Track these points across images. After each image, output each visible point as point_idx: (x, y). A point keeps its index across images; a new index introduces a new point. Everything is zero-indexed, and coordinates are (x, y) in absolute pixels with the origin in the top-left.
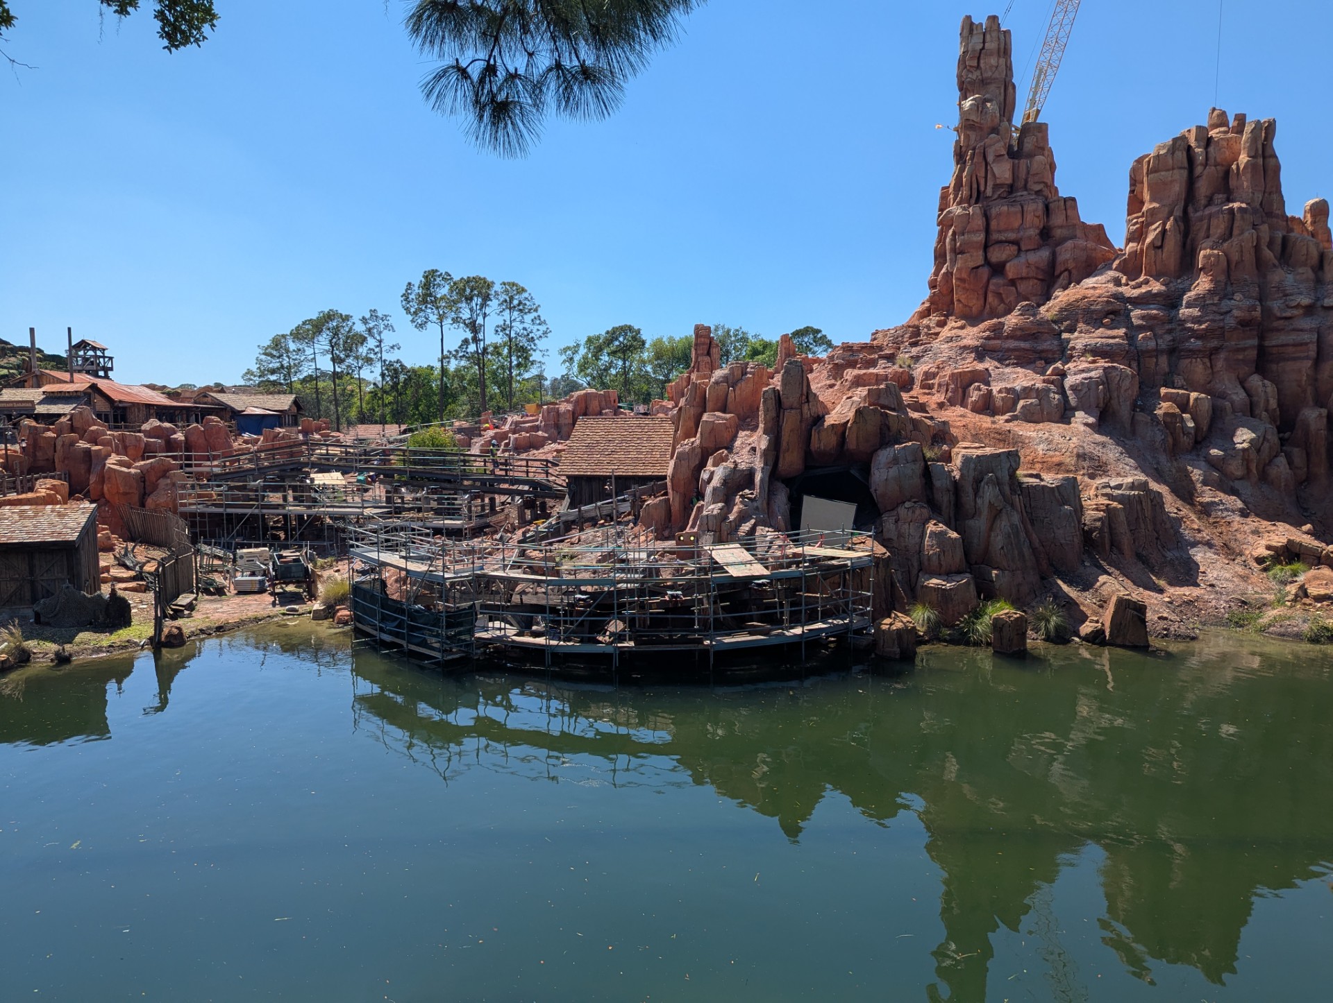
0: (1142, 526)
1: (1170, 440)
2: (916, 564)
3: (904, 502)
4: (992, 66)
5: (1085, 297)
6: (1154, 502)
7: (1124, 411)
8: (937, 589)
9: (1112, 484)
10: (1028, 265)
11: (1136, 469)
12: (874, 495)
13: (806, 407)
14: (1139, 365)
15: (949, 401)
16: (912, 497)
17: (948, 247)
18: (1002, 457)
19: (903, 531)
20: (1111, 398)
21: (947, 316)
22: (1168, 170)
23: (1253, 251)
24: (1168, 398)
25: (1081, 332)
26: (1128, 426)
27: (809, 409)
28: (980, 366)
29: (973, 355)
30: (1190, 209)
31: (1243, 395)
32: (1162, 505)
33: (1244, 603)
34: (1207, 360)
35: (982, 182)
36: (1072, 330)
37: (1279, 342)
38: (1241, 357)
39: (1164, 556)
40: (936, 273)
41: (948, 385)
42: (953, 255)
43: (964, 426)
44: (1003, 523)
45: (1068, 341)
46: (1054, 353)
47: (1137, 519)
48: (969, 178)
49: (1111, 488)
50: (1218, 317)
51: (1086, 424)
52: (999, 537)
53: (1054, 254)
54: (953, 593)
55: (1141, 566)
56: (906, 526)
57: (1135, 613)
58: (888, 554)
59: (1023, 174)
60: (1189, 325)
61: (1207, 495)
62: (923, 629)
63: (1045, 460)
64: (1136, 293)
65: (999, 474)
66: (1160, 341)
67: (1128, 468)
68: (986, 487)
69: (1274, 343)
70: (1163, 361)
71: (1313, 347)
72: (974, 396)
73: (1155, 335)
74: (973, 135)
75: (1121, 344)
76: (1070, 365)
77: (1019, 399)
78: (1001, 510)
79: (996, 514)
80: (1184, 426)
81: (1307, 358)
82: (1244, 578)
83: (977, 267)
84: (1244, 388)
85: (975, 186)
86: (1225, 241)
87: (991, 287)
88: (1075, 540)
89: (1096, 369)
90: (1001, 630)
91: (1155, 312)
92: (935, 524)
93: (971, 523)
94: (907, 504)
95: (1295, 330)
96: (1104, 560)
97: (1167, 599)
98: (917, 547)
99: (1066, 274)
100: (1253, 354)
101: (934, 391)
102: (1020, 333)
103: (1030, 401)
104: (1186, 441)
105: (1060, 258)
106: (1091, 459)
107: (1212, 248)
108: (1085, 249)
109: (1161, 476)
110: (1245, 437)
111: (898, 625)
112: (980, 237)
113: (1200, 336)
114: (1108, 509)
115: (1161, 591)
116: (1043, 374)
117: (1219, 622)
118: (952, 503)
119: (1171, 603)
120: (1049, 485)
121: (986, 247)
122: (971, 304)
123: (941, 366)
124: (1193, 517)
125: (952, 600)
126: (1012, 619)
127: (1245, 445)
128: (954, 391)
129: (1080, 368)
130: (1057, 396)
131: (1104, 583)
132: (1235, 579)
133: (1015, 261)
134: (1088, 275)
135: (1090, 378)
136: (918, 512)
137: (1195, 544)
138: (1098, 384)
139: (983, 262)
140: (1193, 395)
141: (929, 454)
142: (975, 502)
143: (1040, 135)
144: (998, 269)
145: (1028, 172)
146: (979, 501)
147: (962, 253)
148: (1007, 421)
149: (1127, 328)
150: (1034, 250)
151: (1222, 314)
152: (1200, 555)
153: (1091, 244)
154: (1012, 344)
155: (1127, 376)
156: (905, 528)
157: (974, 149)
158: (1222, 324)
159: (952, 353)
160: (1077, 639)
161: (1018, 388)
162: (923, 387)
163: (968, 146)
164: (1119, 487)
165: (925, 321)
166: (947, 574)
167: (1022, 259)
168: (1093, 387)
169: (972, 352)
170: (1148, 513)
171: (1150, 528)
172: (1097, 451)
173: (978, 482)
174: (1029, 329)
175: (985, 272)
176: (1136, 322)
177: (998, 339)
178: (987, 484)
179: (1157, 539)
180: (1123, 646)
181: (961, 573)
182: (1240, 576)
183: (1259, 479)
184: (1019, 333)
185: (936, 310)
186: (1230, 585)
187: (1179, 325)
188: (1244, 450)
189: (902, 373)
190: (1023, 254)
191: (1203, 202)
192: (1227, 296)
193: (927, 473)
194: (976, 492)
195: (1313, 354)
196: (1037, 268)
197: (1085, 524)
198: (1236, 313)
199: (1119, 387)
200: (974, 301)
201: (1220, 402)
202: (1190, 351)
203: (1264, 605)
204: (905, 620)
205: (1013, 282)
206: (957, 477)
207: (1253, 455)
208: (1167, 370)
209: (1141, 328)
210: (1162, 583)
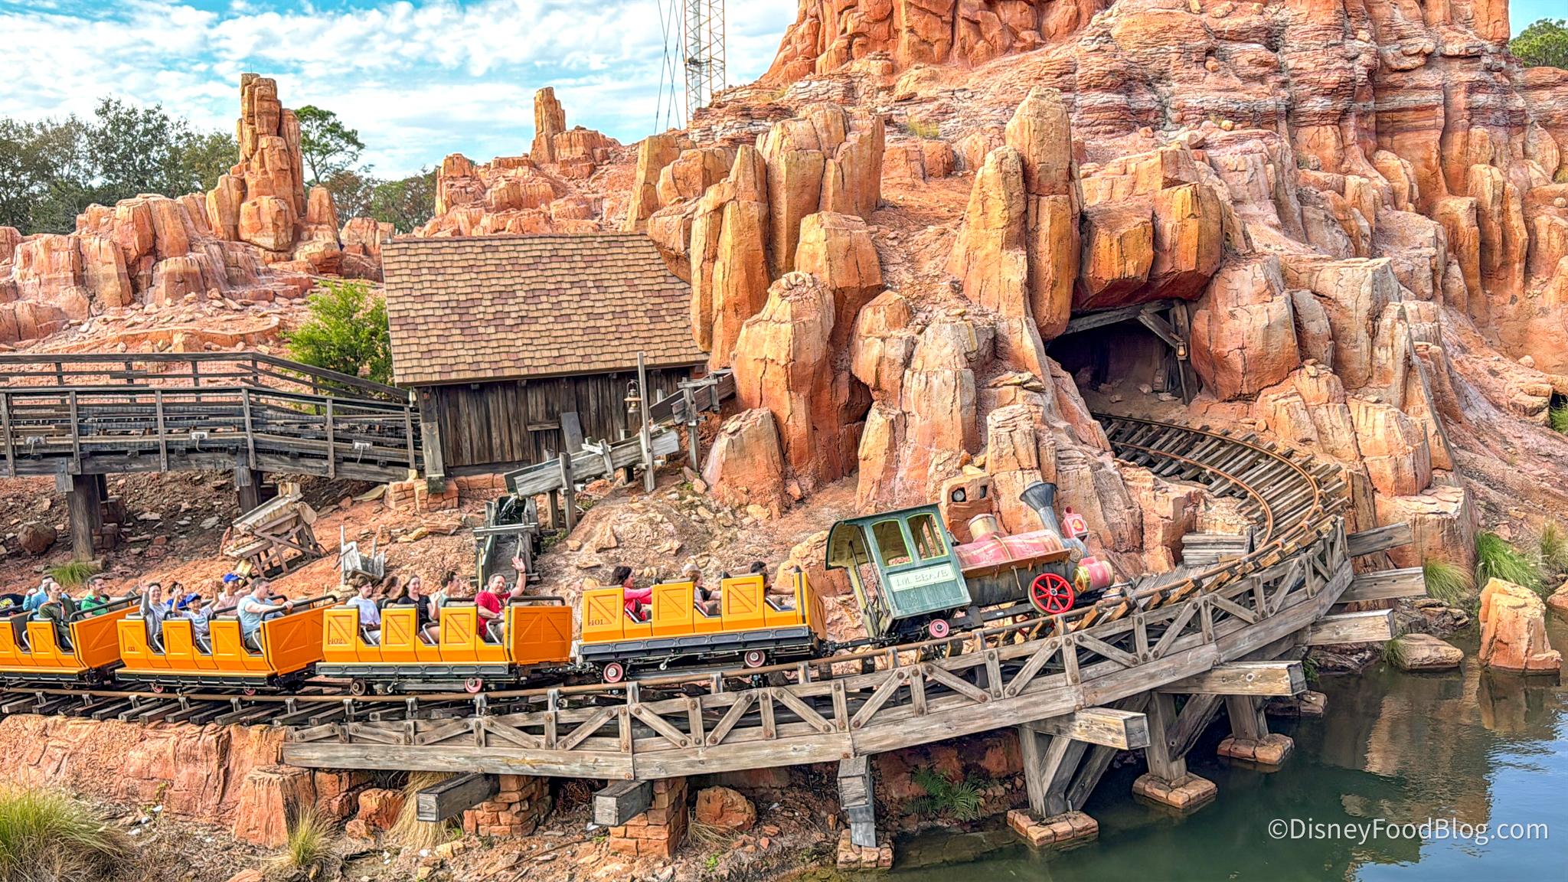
3: (1302, 366)
5: (1171, 27)
13: (1073, 189)
19: (1319, 421)
20: (1277, 183)
25: (1181, 82)
31: (1383, 179)
34: (1337, 129)
36: (1162, 78)
38: (1365, 126)
45: (1167, 96)
46: (1157, 114)
50: (1347, 65)
52: (1426, 415)
60: (1311, 76)
66: (1279, 99)
69: (1387, 106)
71: (1440, 111)
73: (1271, 89)
81: (1435, 127)
84: (1378, 170)
89: (1249, 137)
91: (1265, 54)
95: (1417, 88)
100: (1373, 121)
102: (1111, 81)
113: (1331, 92)
127: (1429, 250)
136: (1333, 382)
140: (1354, 180)
151: (1349, 60)
154: (1098, 98)
155: (1287, 149)
158: (1352, 75)
177: (1070, 90)
183: (1443, 299)
184: (1108, 80)
188: (1431, 257)
192: (1350, 34)
195: (1441, 121)
198: (1363, 58)
202: (1316, 114)
209: (1250, 79)
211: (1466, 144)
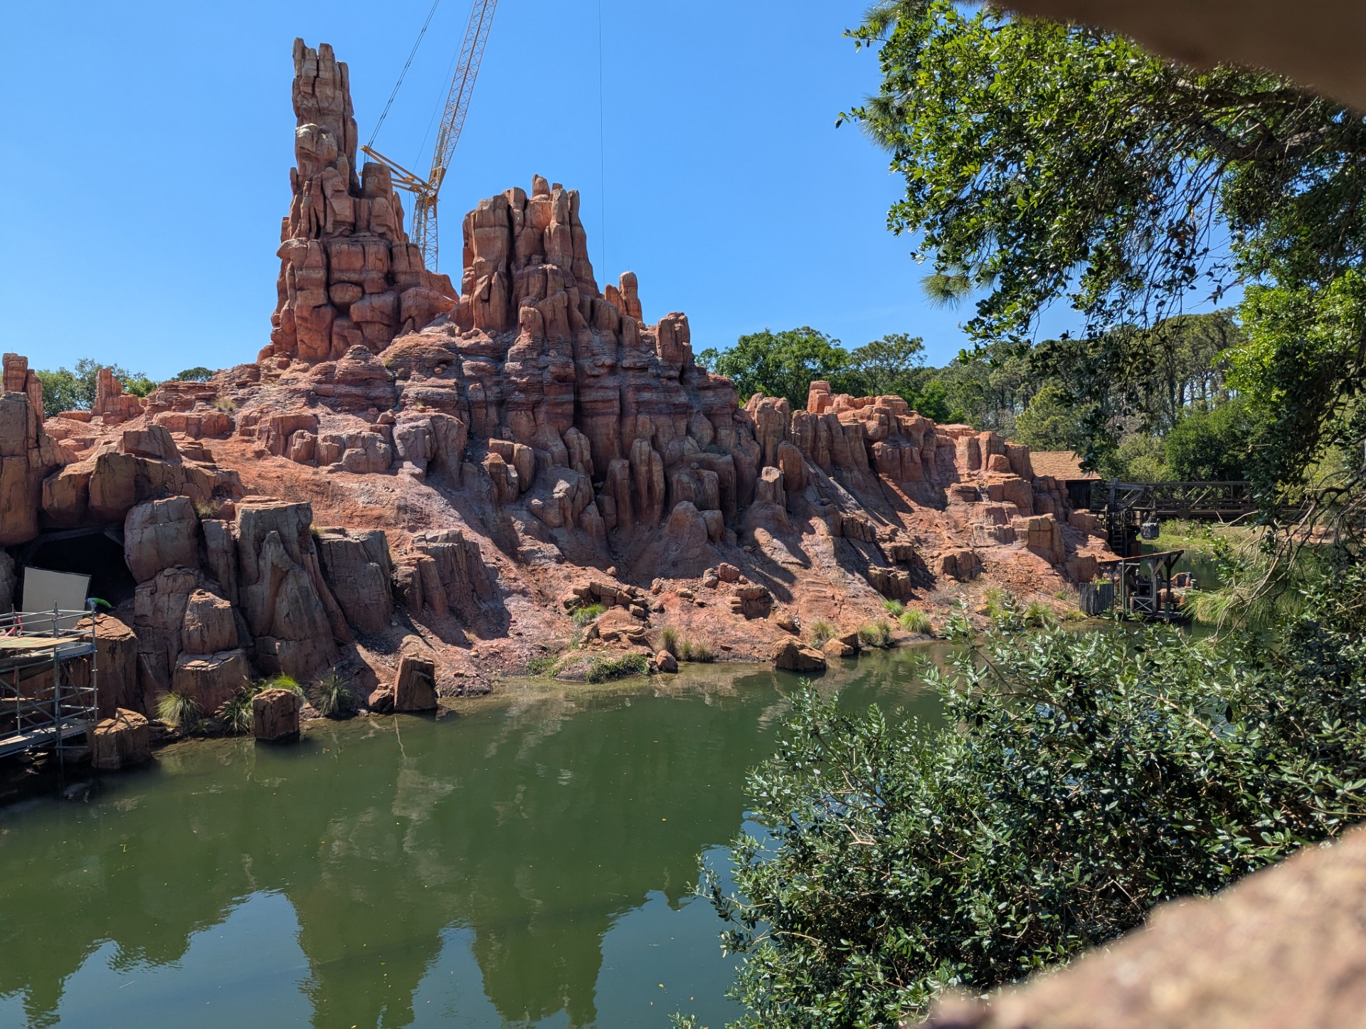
0: (457, 578)
1: (495, 490)
2: (175, 644)
3: (164, 569)
4: (327, 97)
5: (417, 345)
6: (470, 554)
7: (452, 461)
8: (198, 674)
9: (428, 537)
10: (373, 309)
11: (460, 520)
12: (127, 561)
13: (34, 453)
14: (470, 416)
15: (270, 449)
16: (176, 562)
17: (288, 282)
18: (289, 512)
19: (160, 604)
20: (438, 448)
21: (291, 357)
22: (491, 226)
23: (565, 311)
24: (496, 449)
25: (414, 380)
26: (456, 476)
27: (40, 456)
28: (309, 412)
29: (304, 400)
30: (513, 267)
31: (561, 446)
32: (477, 555)
33: (544, 649)
34: (530, 413)
35: (321, 216)
36: (405, 377)
37: (592, 398)
38: (560, 411)
39: (479, 608)
40: (279, 310)
41: (269, 431)
42: (293, 291)
43: (278, 477)
44: (289, 587)
45: (402, 388)
46: (387, 400)
47: (452, 571)
48: (307, 210)
49: (427, 541)
50: (537, 372)
51: (413, 475)
52: (285, 603)
53: (399, 302)
54: (216, 675)
55: (453, 620)
56: (165, 598)
57: (421, 674)
58: (132, 634)
59: (364, 214)
60: (513, 378)
61: (528, 544)
62: (175, 724)
63: (365, 513)
64: (466, 344)
65: (285, 531)
66: (489, 393)
67: (452, 519)
68: (269, 546)
69: (587, 399)
70: (493, 412)
71: (617, 403)
72: (297, 443)
73: (484, 387)
74: (309, 166)
75: (450, 394)
76: (402, 414)
77: (345, 448)
78: (288, 571)
79: (281, 577)
80: (508, 478)
81: (613, 413)
82: (550, 624)
83: (320, 306)
84: (563, 440)
85: (314, 219)
86: (540, 299)
87: (335, 329)
88: (381, 598)
89: (423, 418)
90: (263, 712)
91: (483, 364)
92: (199, 594)
93: (254, 588)
94: (168, 572)
95: (601, 387)
96: (416, 619)
97: (473, 653)
98: (178, 623)
99: (410, 320)
100: (570, 408)
101: (255, 438)
102: (351, 378)
103: (356, 450)
104: (510, 491)
105: (405, 305)
106: (414, 511)
107: (530, 306)
108: (427, 297)
109: (485, 526)
110: (561, 487)
111: (121, 726)
112: (320, 274)
113: (524, 389)
114: (419, 563)
115: (469, 645)
116: (374, 421)
117: (520, 671)
118: (232, 567)
119: (476, 656)
120: (353, 541)
121: (328, 285)
122: (315, 346)
123: (265, 410)
124: (512, 565)
125: (215, 683)
126: (275, 699)
127: (561, 494)
128: (276, 438)
129: (409, 416)
130: (383, 445)
131: (408, 644)
132: (542, 626)
133: (359, 304)
134: (426, 324)
135: (417, 427)
136: (180, 580)
137: (509, 594)
138: (424, 433)
139: (325, 302)
140: (517, 446)
141: (204, 510)
142: (258, 565)
143: (381, 177)
144: (342, 310)
145: (370, 214)
146: (262, 563)
147: (301, 289)
148: (330, 472)
149: (458, 378)
150: (378, 293)
151: (540, 369)
152: (513, 604)
153: (433, 294)
154: (343, 389)
155: (454, 425)
156: (163, 600)
157: (311, 180)
158: (540, 379)
159: (281, 397)
160: (363, 711)
161: (344, 436)
162: (243, 433)
163: (304, 176)
164: (434, 539)
165: (266, 362)
166: (210, 651)
167: (366, 302)
168: (420, 436)
169: (302, 397)
170: (463, 565)
171: (465, 580)
172: (420, 503)
173: (260, 541)
174: (360, 374)
175: (328, 312)
176: (467, 372)
177: (330, 383)
178: (269, 542)
179: (473, 591)
180: (410, 712)
181: (232, 649)
182: (547, 622)
183: (575, 526)
184: (349, 378)
185: (280, 349)
186: (536, 632)
187: (506, 378)
188: (560, 499)
189: (218, 417)
190: (367, 297)
191: (523, 261)
192: (543, 352)
193: (199, 532)
194: (259, 552)
195: (617, 410)
196: (382, 313)
197: (397, 581)
198: (551, 368)
199: (446, 438)
200: (319, 342)
201: (543, 454)
202: (516, 403)
203: (562, 649)
204: (130, 718)
205: (358, 326)
206: (238, 536)
207: (568, 504)
208: (497, 421)
209: (471, 379)
210: (471, 636)
211: (635, 425)
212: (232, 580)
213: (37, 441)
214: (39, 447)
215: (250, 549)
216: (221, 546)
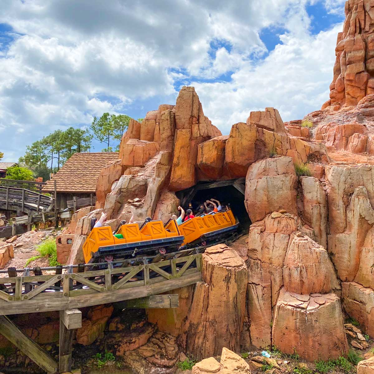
2: (278, 279)
3: (271, 213)
8: (297, 315)
15: (336, 146)
16: (280, 208)
17: (341, 62)
19: (267, 241)
21: (341, 105)
28: (360, 124)
35: (363, 23)
41: (335, 136)
42: (344, 67)
48: (354, 21)
52: (371, 255)
54: (313, 319)
56: (272, 237)
58: (245, 266)
65: (370, 188)
68: (357, 199)
72: (355, 141)
78: (372, 224)
79: (367, 229)
83: (360, 73)
94: (274, 214)
98: (281, 260)
112: (361, 53)
118: (323, 216)
121: (365, 60)
122: (356, 97)
123: (332, 125)
128: (341, 139)
136: (284, 223)
139: (364, 69)
142: (346, 216)
146: (350, 215)
147: (350, 64)
156: (269, 239)
157: (357, 5)
163: (353, 4)
165: (327, 109)
166: (308, 293)
169: (355, 117)
173: (348, 194)
175: (365, 75)
178: (358, 196)
181: (326, 293)
185: (334, 102)
193: (298, 186)
194: (347, 205)
200: (358, 94)
206: (329, 190)
212: (323, 228)
213: (198, 120)
214: (199, 123)
215: (340, 202)
216: (315, 198)
